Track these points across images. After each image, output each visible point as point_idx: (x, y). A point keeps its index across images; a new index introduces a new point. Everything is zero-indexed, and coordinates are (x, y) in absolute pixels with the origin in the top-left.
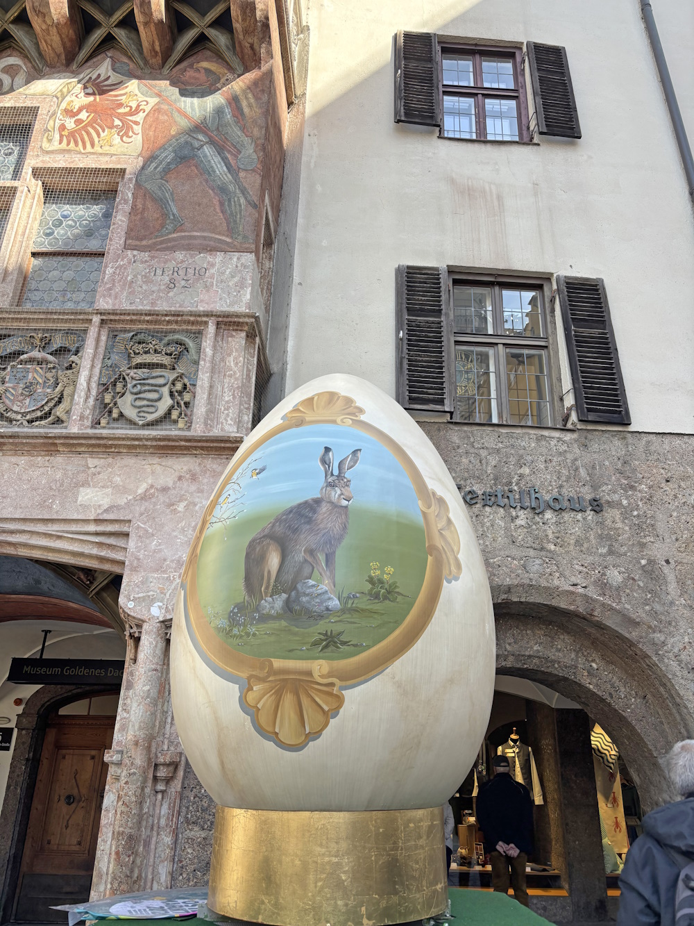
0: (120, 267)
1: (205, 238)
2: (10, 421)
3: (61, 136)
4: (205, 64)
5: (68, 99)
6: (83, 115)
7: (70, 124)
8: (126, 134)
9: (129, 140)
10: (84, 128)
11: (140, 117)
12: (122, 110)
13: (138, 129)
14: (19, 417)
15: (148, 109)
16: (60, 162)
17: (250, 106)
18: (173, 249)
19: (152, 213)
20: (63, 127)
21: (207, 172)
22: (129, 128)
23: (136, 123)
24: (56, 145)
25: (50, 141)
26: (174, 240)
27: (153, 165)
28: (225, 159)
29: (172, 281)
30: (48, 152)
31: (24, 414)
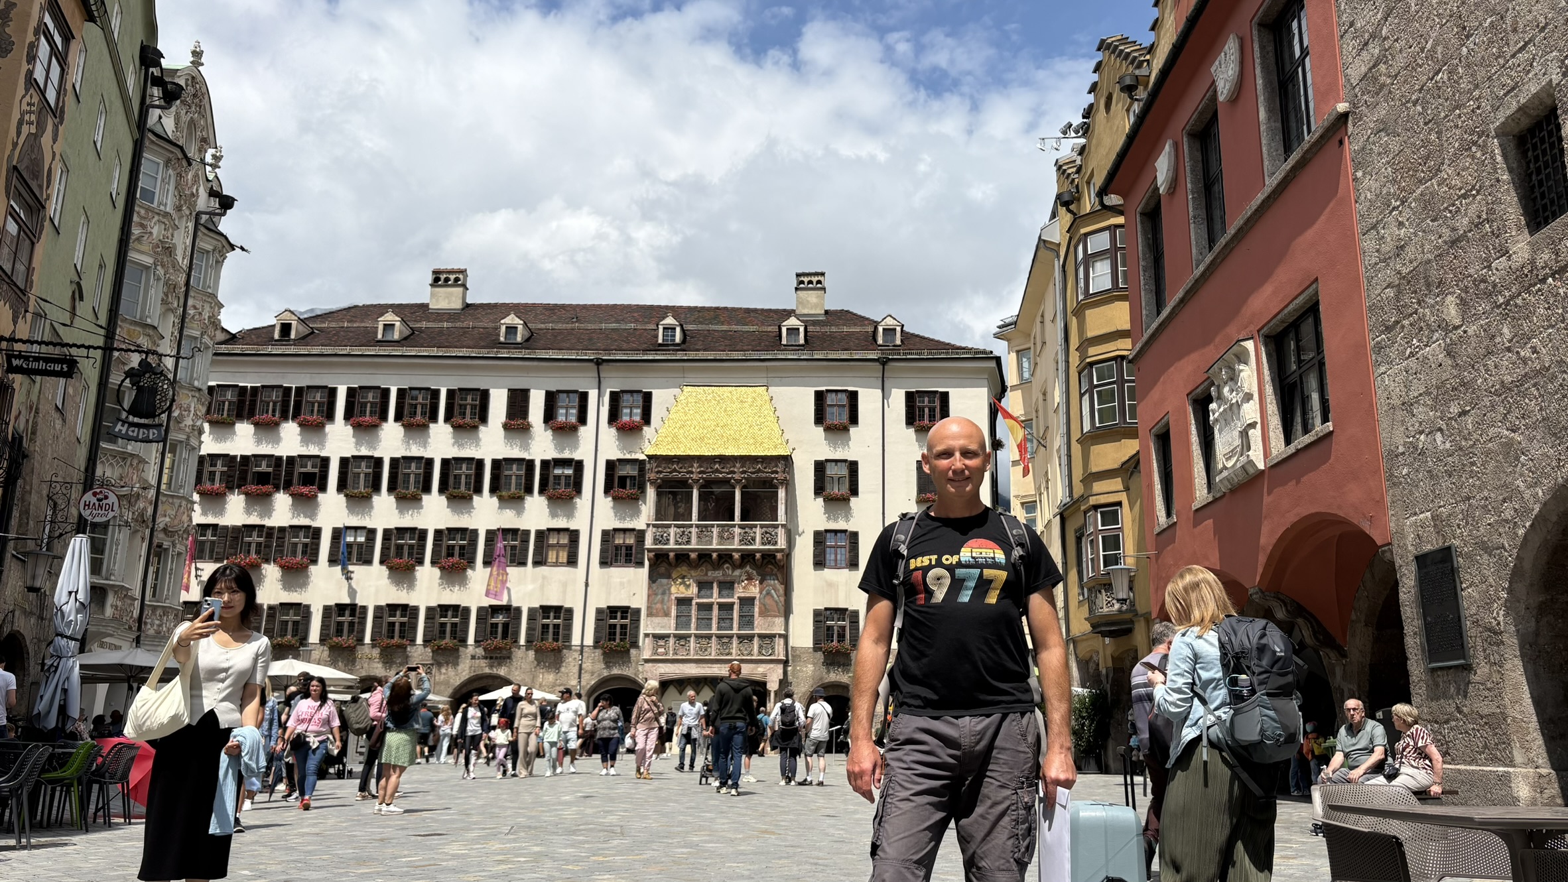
0: (758, 621)
1: (774, 614)
3: (742, 588)
4: (770, 565)
5: (742, 577)
6: (746, 582)
7: (743, 585)
8: (755, 587)
10: (746, 585)
11: (758, 582)
13: (757, 585)
16: (743, 595)
17: (781, 578)
19: (763, 608)
21: (773, 597)
26: (768, 615)
27: (762, 595)
28: (776, 593)
29: (769, 625)
30: (740, 592)
31: (746, 654)
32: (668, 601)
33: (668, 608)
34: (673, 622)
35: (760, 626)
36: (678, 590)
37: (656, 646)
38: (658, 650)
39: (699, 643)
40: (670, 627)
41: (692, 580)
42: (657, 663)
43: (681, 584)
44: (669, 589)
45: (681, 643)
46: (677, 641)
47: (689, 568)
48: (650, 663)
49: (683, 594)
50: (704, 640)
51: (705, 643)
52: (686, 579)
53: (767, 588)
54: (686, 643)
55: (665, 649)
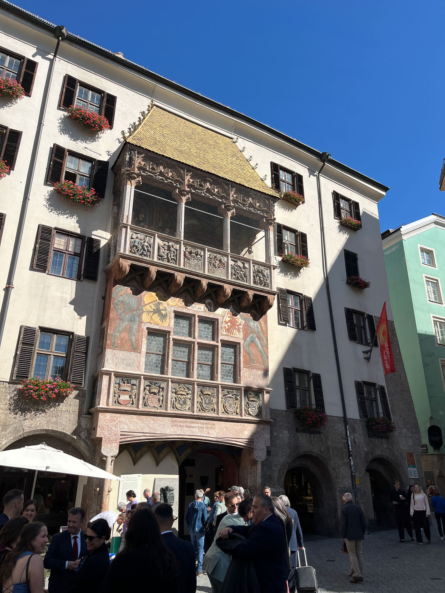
0: (243, 372)
1: (259, 366)
2: (228, 413)
3: (225, 330)
4: (253, 311)
5: (225, 317)
6: (229, 324)
7: (227, 327)
8: (239, 331)
9: (240, 334)
10: (230, 328)
11: (241, 326)
12: (237, 324)
13: (241, 330)
14: (230, 412)
15: (243, 324)
16: (226, 338)
17: (264, 326)
18: (253, 368)
19: (248, 358)
20: (225, 327)
21: (257, 346)
22: (240, 330)
23: (241, 329)
24: (224, 333)
25: (223, 331)
26: (253, 366)
27: (246, 342)
28: (260, 342)
29: (254, 378)
30: (223, 335)
31: (231, 412)
32: (138, 331)
33: (137, 340)
34: (143, 359)
35: (245, 379)
36: (152, 319)
37: (117, 391)
38: (119, 396)
39: (176, 393)
40: (138, 367)
41: (168, 309)
42: (118, 415)
43: (155, 312)
44: (140, 316)
45: (153, 390)
46: (148, 388)
47: (166, 295)
48: (108, 415)
49: (158, 325)
50: (182, 389)
51: (184, 393)
52: (161, 307)
53: (251, 335)
54: (159, 392)
55: (130, 396)
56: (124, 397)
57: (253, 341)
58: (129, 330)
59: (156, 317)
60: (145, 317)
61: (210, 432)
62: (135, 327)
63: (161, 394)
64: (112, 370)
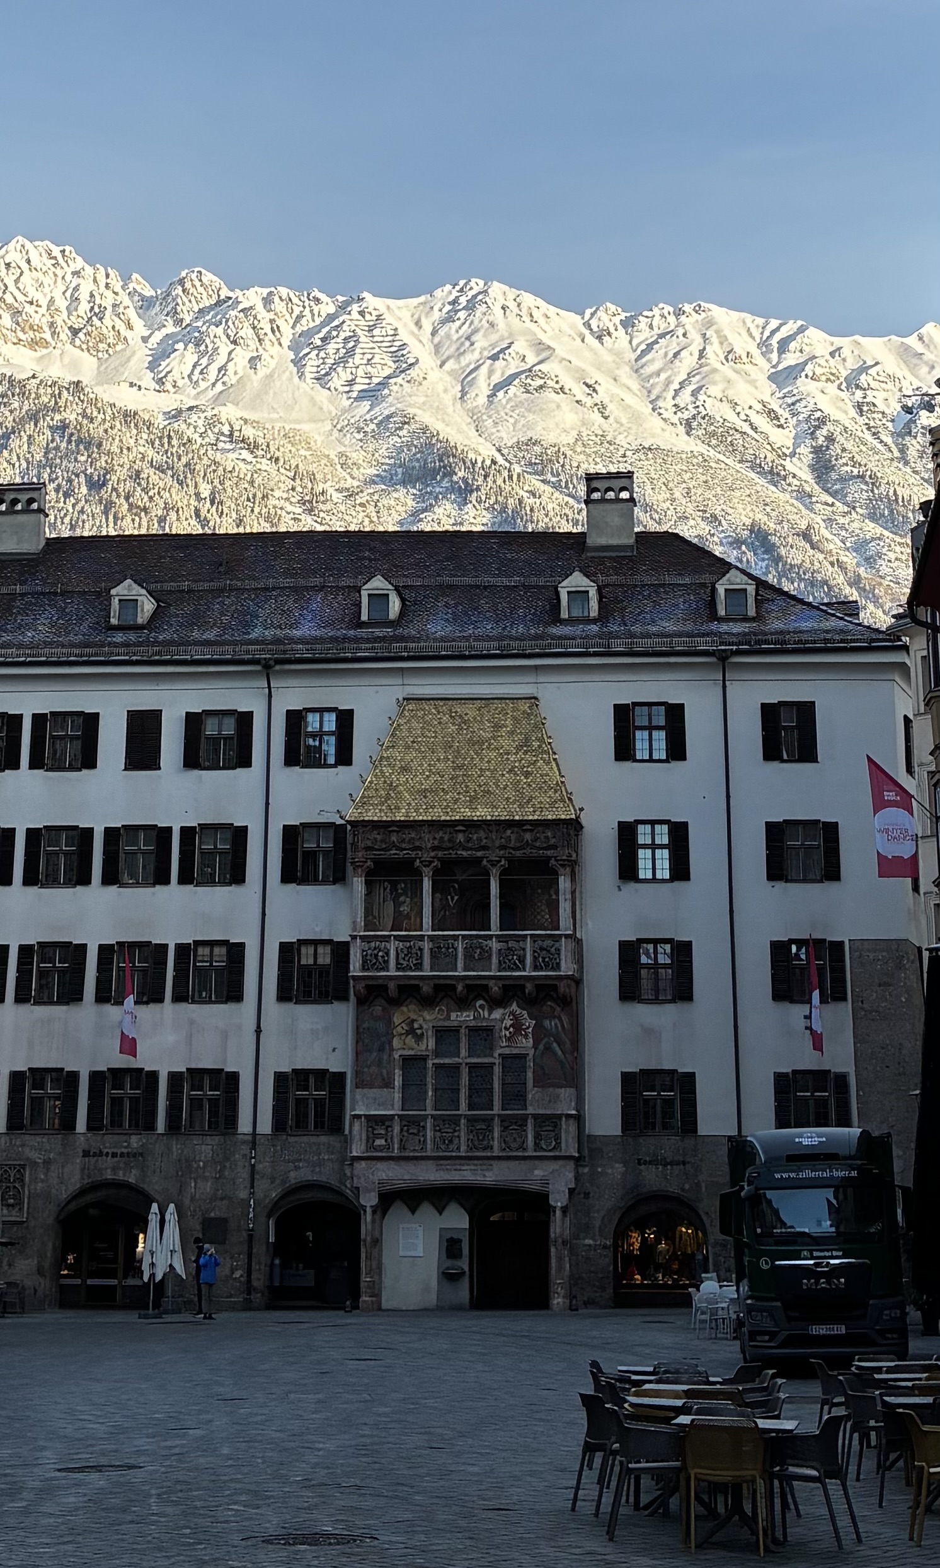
1: (557, 1082)
3: (505, 1039)
4: (549, 1003)
5: (504, 1021)
9: (528, 1041)
10: (512, 1035)
11: (530, 1030)
12: (524, 1027)
13: (530, 1035)
15: (532, 1025)
16: (507, 1051)
17: (567, 1022)
18: (549, 1087)
19: (540, 1072)
20: (505, 1035)
21: (555, 1054)
22: (528, 1036)
23: (530, 1033)
24: (504, 1044)
25: (502, 1042)
26: (548, 1083)
28: (560, 1048)
29: (550, 1102)
30: (503, 1047)
32: (389, 1062)
33: (389, 1073)
34: (398, 1096)
35: (536, 1103)
36: (405, 1044)
37: (371, 1135)
38: (374, 1141)
39: (439, 1131)
40: (393, 1105)
41: (425, 1026)
42: (374, 1162)
43: (408, 1033)
44: (390, 1043)
45: (411, 1131)
46: (406, 1128)
47: (421, 1007)
48: (363, 1163)
49: (413, 1049)
50: (447, 1126)
51: (449, 1130)
52: (416, 1026)
53: (546, 1040)
54: (419, 1131)
55: (386, 1141)
56: (378, 1142)
57: (548, 1048)
58: (379, 1063)
59: (410, 1040)
60: (396, 1043)
61: (487, 1174)
62: (385, 1057)
63: (421, 1134)
64: (362, 1113)
